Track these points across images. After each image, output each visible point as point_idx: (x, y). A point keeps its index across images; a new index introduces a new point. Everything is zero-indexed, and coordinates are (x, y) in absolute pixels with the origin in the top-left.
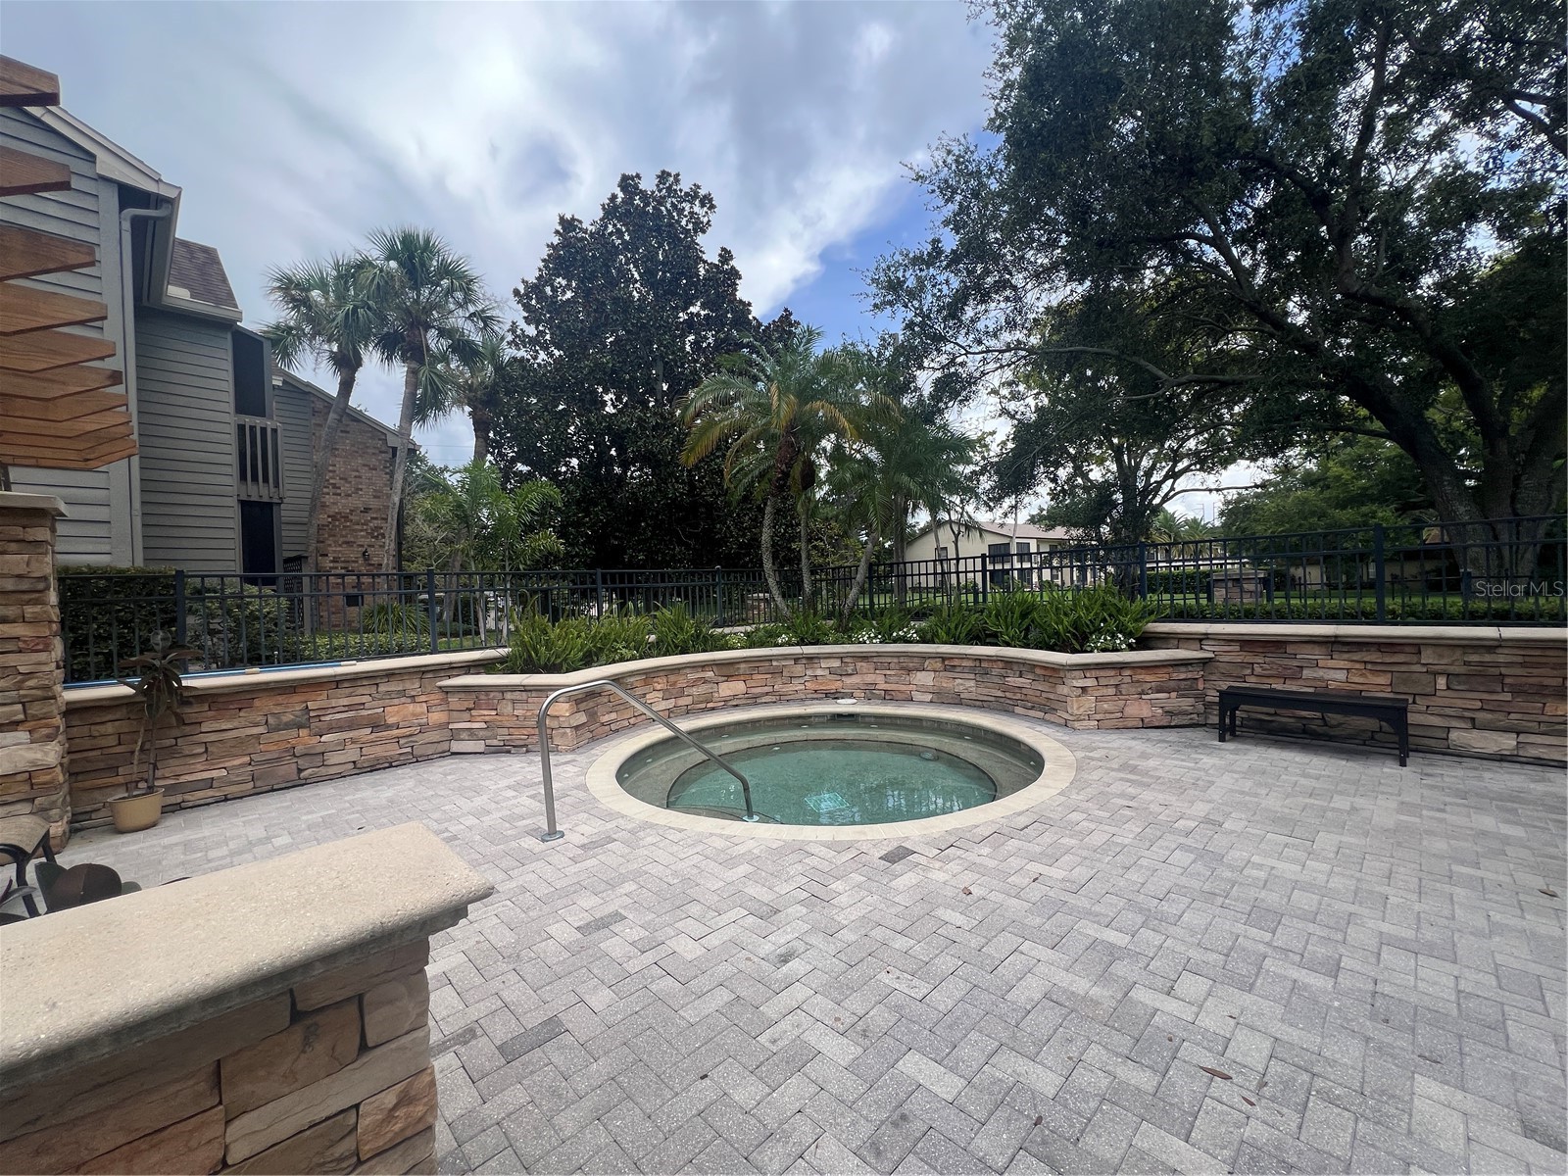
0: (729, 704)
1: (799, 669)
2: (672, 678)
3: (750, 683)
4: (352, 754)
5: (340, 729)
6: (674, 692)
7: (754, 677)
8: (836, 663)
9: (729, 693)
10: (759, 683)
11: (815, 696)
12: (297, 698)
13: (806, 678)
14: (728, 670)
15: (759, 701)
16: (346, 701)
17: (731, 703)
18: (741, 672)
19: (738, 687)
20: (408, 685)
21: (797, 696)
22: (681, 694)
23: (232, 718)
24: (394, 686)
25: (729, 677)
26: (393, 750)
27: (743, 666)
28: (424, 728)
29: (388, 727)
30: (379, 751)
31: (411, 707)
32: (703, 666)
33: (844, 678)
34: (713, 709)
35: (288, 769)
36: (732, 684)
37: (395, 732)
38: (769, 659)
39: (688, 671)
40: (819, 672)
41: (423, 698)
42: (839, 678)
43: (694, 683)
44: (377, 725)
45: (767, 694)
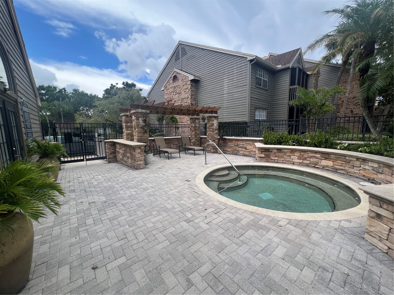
0: (324, 168)
1: (358, 163)
2: (302, 153)
3: (335, 163)
4: (242, 152)
5: (241, 148)
6: (302, 158)
7: (337, 161)
8: (376, 165)
9: (325, 164)
10: (338, 164)
11: (363, 178)
12: (237, 142)
13: (361, 168)
14: (326, 156)
15: (338, 171)
16: (242, 144)
17: (325, 168)
18: (331, 158)
19: (330, 163)
20: (250, 143)
21: (355, 175)
22: (305, 159)
23: (231, 143)
24: (248, 142)
25: (326, 159)
26: (247, 153)
27: (332, 156)
28: (252, 151)
29: (247, 149)
30: (245, 153)
31: (251, 147)
32: (316, 152)
33: (378, 174)
34: (318, 168)
35: (235, 152)
36: (327, 161)
37: (248, 151)
38: (345, 156)
39: (309, 153)
40: (367, 167)
41: (252, 145)
42: (376, 173)
43: (311, 157)
44: (246, 149)
45: (342, 170)
